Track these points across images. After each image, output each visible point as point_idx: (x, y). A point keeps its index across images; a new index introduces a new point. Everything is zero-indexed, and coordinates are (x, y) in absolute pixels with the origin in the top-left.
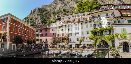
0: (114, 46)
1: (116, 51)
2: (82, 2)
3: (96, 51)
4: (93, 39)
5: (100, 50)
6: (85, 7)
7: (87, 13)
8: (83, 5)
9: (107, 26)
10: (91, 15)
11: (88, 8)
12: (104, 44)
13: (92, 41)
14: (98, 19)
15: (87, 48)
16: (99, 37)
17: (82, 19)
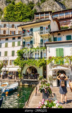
0: (45, 76)
1: (46, 85)
2: (14, 3)
3: (21, 84)
4: (18, 64)
5: (26, 81)
6: (16, 13)
7: (16, 24)
8: (15, 9)
9: (40, 46)
10: (22, 27)
11: (20, 16)
12: (32, 73)
13: (17, 66)
14: (29, 35)
15: (9, 77)
16: (28, 61)
17: (10, 32)
